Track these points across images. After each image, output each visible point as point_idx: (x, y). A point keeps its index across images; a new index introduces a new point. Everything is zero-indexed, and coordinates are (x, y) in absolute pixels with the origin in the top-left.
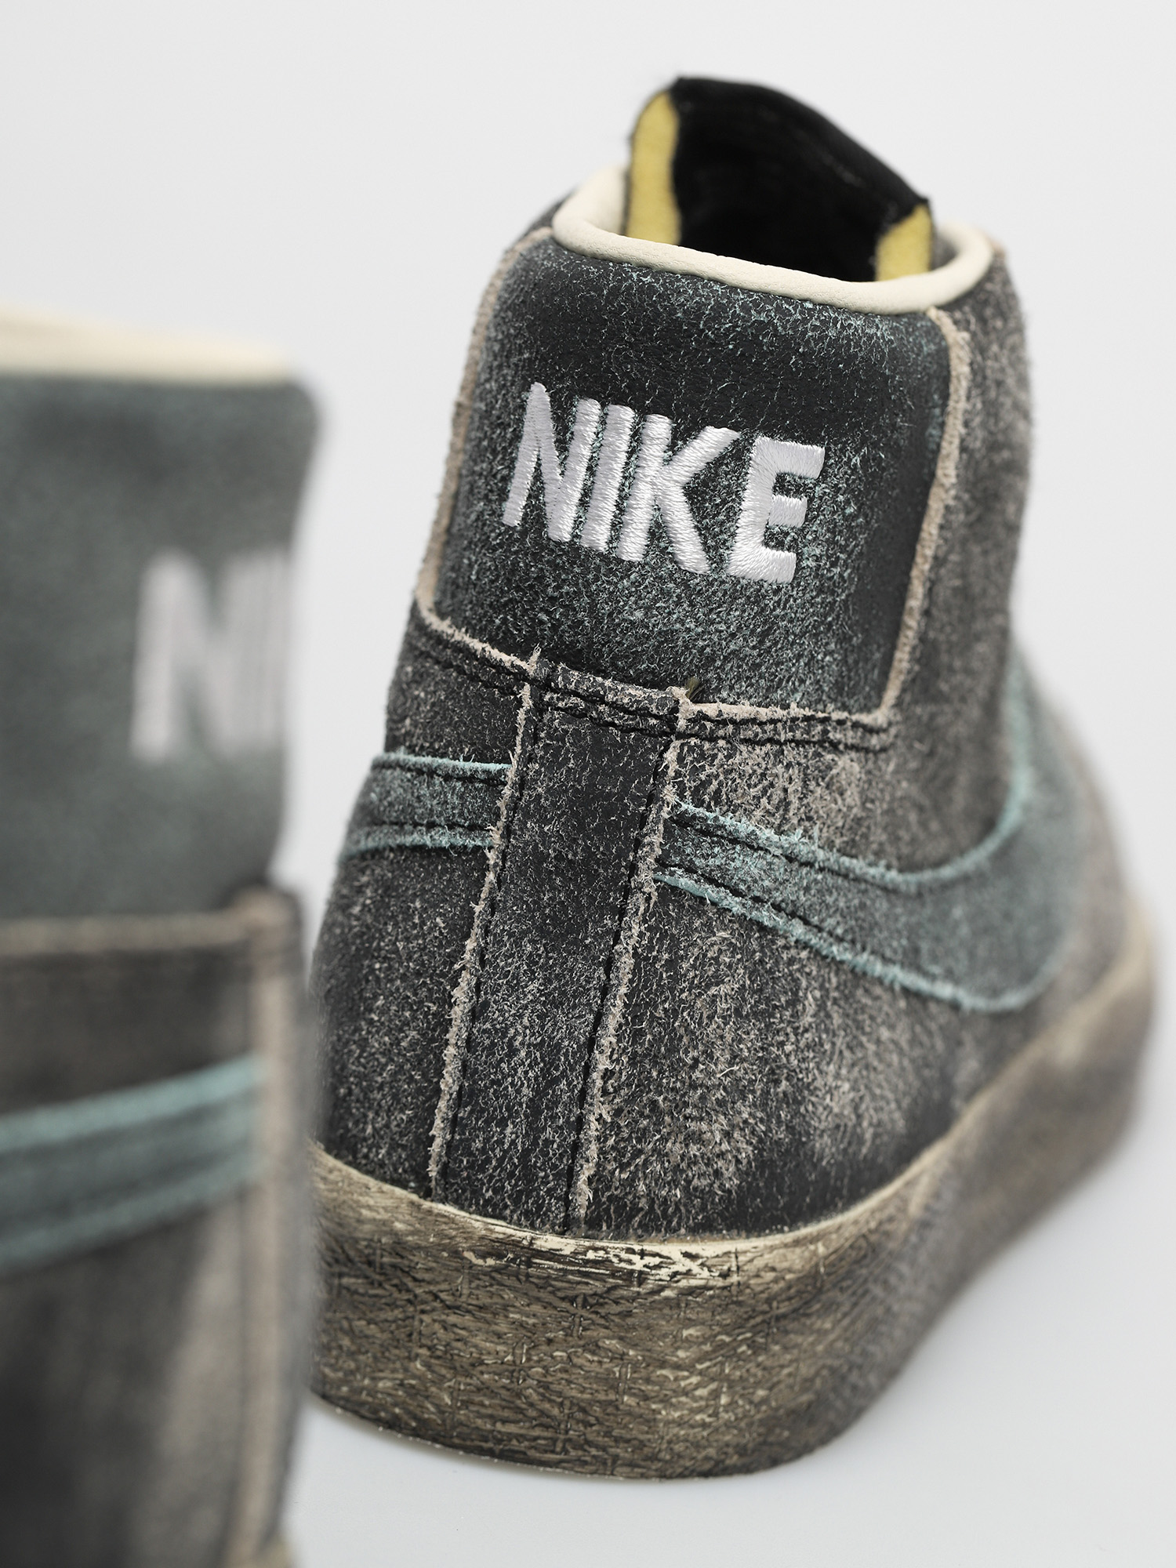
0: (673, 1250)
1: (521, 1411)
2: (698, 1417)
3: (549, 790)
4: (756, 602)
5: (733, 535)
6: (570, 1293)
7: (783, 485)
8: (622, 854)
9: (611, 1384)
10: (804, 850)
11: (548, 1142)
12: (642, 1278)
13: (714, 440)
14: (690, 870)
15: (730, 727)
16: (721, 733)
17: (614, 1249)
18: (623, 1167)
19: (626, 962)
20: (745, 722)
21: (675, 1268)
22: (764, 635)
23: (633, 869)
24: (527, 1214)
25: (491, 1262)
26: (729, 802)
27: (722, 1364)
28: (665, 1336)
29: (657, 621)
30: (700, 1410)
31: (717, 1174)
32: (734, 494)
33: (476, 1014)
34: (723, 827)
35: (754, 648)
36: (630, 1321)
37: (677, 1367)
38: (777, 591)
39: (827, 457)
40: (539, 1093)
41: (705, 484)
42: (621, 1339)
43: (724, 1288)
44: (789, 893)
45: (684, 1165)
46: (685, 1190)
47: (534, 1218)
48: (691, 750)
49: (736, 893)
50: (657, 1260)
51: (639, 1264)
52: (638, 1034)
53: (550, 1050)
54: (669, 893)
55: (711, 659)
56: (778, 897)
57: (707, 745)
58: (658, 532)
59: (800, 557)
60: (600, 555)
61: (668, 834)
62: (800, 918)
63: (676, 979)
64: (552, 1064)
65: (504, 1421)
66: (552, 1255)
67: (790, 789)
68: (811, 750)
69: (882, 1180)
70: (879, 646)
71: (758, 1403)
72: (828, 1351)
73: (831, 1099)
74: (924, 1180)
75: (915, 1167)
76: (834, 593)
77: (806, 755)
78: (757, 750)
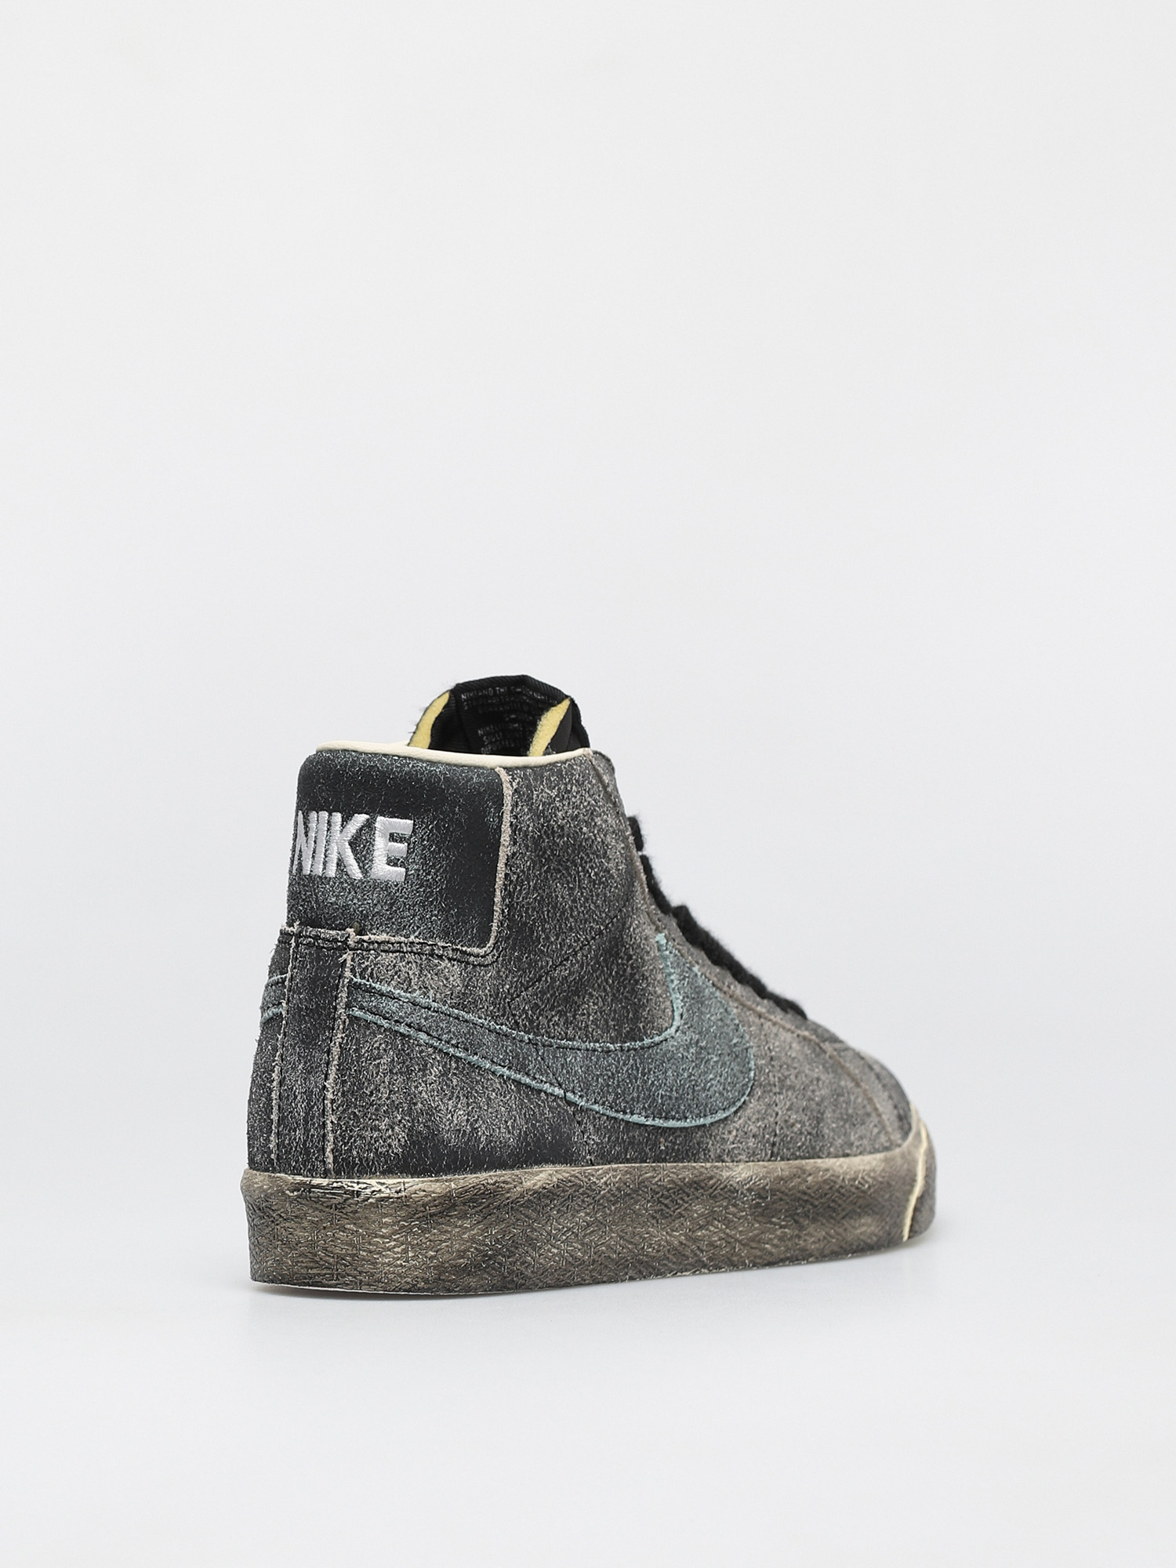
0: (373, 1182)
1: (317, 1262)
2: (398, 1262)
3: (301, 979)
4: (386, 890)
5: (371, 861)
6: (329, 1204)
7: (393, 838)
8: (330, 1003)
9: (351, 1244)
10: (423, 1001)
11: (313, 1136)
12: (358, 1194)
13: (360, 819)
14: (361, 1008)
15: (376, 945)
16: (371, 947)
17: (346, 1182)
18: (345, 1144)
19: (336, 1051)
20: (382, 942)
21: (373, 1189)
22: (392, 905)
23: (335, 1008)
24: (309, 1170)
25: (295, 1193)
26: (378, 978)
27: (406, 1236)
28: (374, 1222)
29: (341, 902)
30: (398, 1259)
31: (390, 1146)
32: (371, 843)
33: (281, 1083)
34: (374, 988)
35: (387, 910)
36: (357, 1215)
37: (383, 1237)
38: (396, 886)
39: (414, 825)
40: (307, 1114)
41: (356, 839)
42: (355, 1224)
43: (398, 1198)
44: (414, 1019)
45: (373, 1141)
46: (376, 1153)
47: (312, 1173)
48: (358, 955)
49: (385, 1018)
50: (365, 1186)
51: (356, 1187)
52: (344, 1082)
53: (309, 1093)
54: (354, 1019)
55: (367, 916)
56: (408, 1020)
57: (364, 953)
58: (340, 863)
59: (407, 869)
60: (319, 877)
61: (350, 993)
63: (360, 1057)
64: (311, 1100)
65: (312, 1268)
66: (318, 1186)
67: (411, 973)
68: (424, 957)
69: (503, 1165)
70: (474, 918)
71: (432, 1258)
72: (473, 1240)
73: (452, 1116)
74: (541, 1175)
75: (536, 1169)
76: (430, 888)
77: (421, 959)
78: (391, 954)
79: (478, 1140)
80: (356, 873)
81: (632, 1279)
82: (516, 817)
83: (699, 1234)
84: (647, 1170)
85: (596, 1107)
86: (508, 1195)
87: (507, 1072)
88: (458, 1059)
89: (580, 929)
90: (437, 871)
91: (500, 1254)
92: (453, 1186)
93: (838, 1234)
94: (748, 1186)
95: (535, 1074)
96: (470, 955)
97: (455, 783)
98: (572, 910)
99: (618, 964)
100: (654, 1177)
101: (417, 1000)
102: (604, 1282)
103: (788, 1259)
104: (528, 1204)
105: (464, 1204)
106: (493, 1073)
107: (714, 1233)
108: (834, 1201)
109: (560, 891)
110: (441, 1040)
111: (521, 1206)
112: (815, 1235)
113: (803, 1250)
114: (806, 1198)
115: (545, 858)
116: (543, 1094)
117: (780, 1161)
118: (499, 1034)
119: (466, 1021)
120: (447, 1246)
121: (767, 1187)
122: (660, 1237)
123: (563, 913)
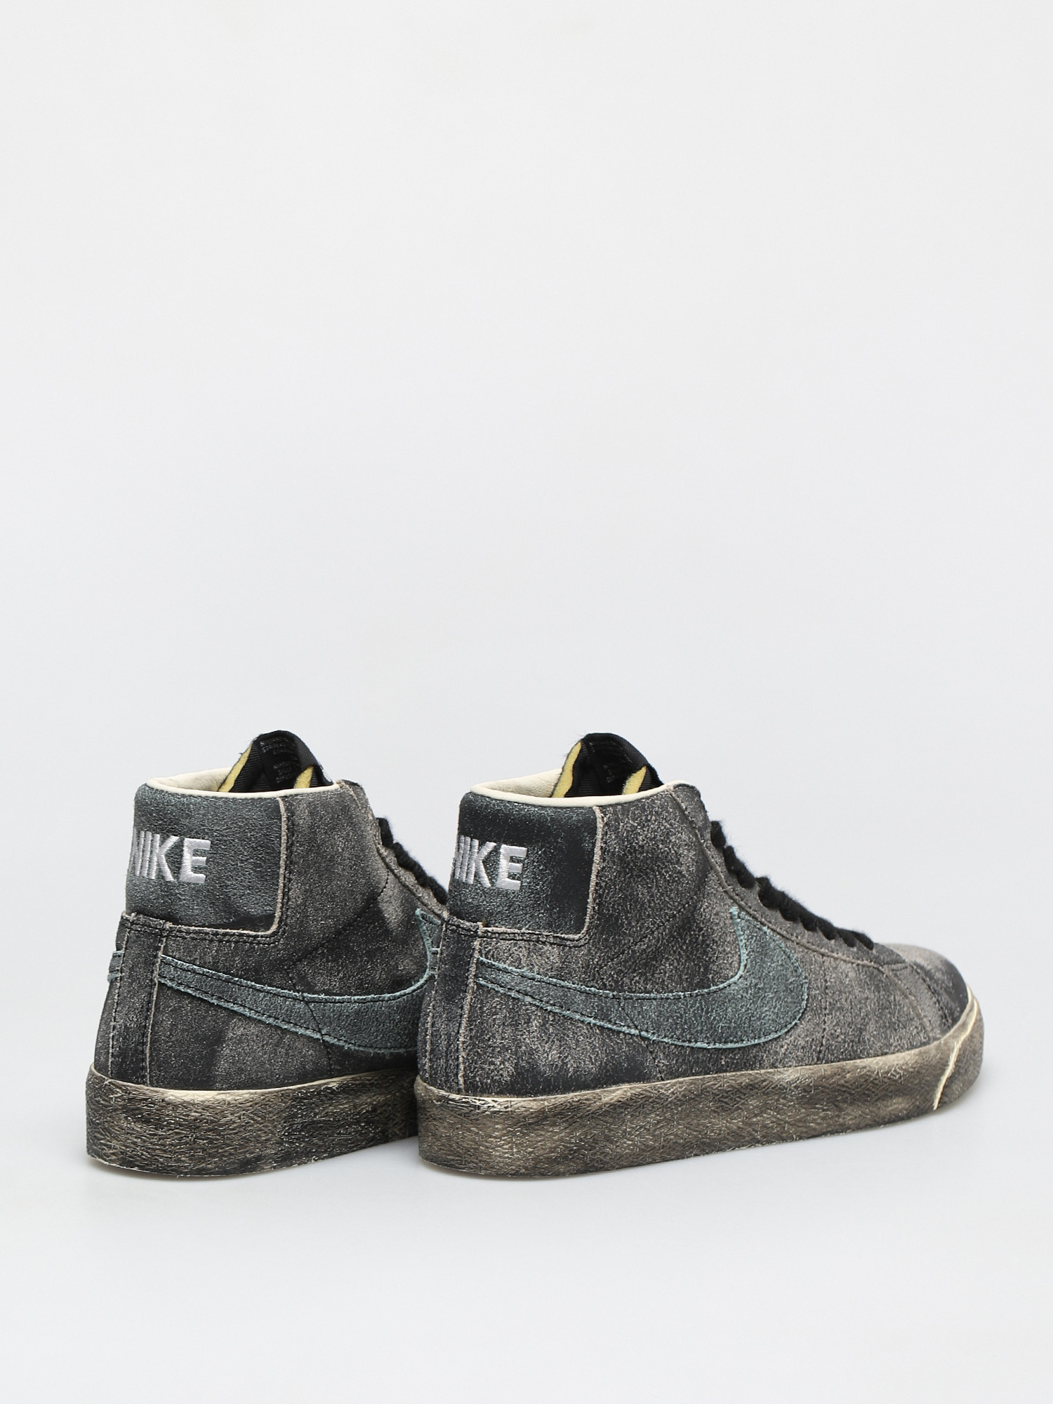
0: (489, 1099)
1: (452, 1151)
2: (506, 1155)
3: (447, 955)
4: (506, 896)
5: (497, 875)
6: (460, 1112)
7: (512, 859)
8: (464, 974)
9: (474, 1141)
10: (530, 974)
11: (451, 1065)
12: (479, 1107)
13: (491, 845)
14: (485, 979)
15: (497, 935)
16: (494, 936)
17: (471, 1099)
18: (472, 1072)
19: (466, 1007)
20: (502, 933)
21: (489, 1105)
22: (510, 906)
23: (467, 978)
24: (448, 1088)
25: (439, 1103)
26: (497, 958)
27: (512, 1138)
28: (490, 1127)
29: (475, 903)
30: (506, 1153)
31: (502, 1075)
32: (496, 862)
33: (433, 1025)
34: (494, 965)
35: (506, 910)
36: (478, 1122)
37: (495, 1138)
38: (513, 893)
39: (528, 851)
40: (447, 1049)
41: (487, 859)
42: (477, 1128)
43: (506, 1112)
44: (522, 987)
45: (490, 1072)
46: (492, 1080)
47: (450, 1089)
48: (484, 941)
49: (501, 987)
50: (483, 1102)
51: (478, 1103)
52: (471, 1030)
53: (448, 1035)
54: (480, 986)
55: (492, 914)
56: (517, 988)
57: (489, 940)
59: (522, 882)
60: (463, 883)
61: (477, 968)
62: (530, 996)
63: (483, 1012)
64: (450, 1040)
65: (449, 1155)
66: (453, 1100)
67: (521, 954)
68: (532, 943)
69: (587, 1087)
70: (572, 913)
71: (530, 1153)
72: (561, 1140)
73: (548, 1055)
74: (618, 1092)
75: (614, 1088)
76: (538, 894)
77: (529, 945)
78: (507, 942)
79: (567, 1071)
80: (486, 881)
81: (696, 1155)
82: (605, 843)
83: (755, 1120)
84: (709, 1079)
85: (666, 1040)
86: (589, 1108)
87: (593, 1021)
88: (555, 1014)
89: (657, 915)
90: (544, 882)
91: (583, 1149)
92: (546, 1104)
93: (871, 1112)
94: (795, 1084)
95: (615, 1021)
96: (567, 940)
97: (559, 821)
98: (650, 902)
99: (691, 935)
100: (715, 1084)
101: (525, 974)
102: (673, 1160)
103: (829, 1132)
104: (606, 1113)
105: (555, 1116)
106: (583, 1022)
107: (768, 1118)
108: (868, 1090)
109: (641, 891)
110: (542, 1001)
111: (600, 1115)
112: (852, 1114)
113: (842, 1125)
114: (844, 1089)
115: (629, 869)
116: (621, 1034)
117: (825, 1063)
118: (588, 993)
119: (563, 987)
120: (542, 1145)
121: (811, 1084)
122: (720, 1124)
123: (642, 905)
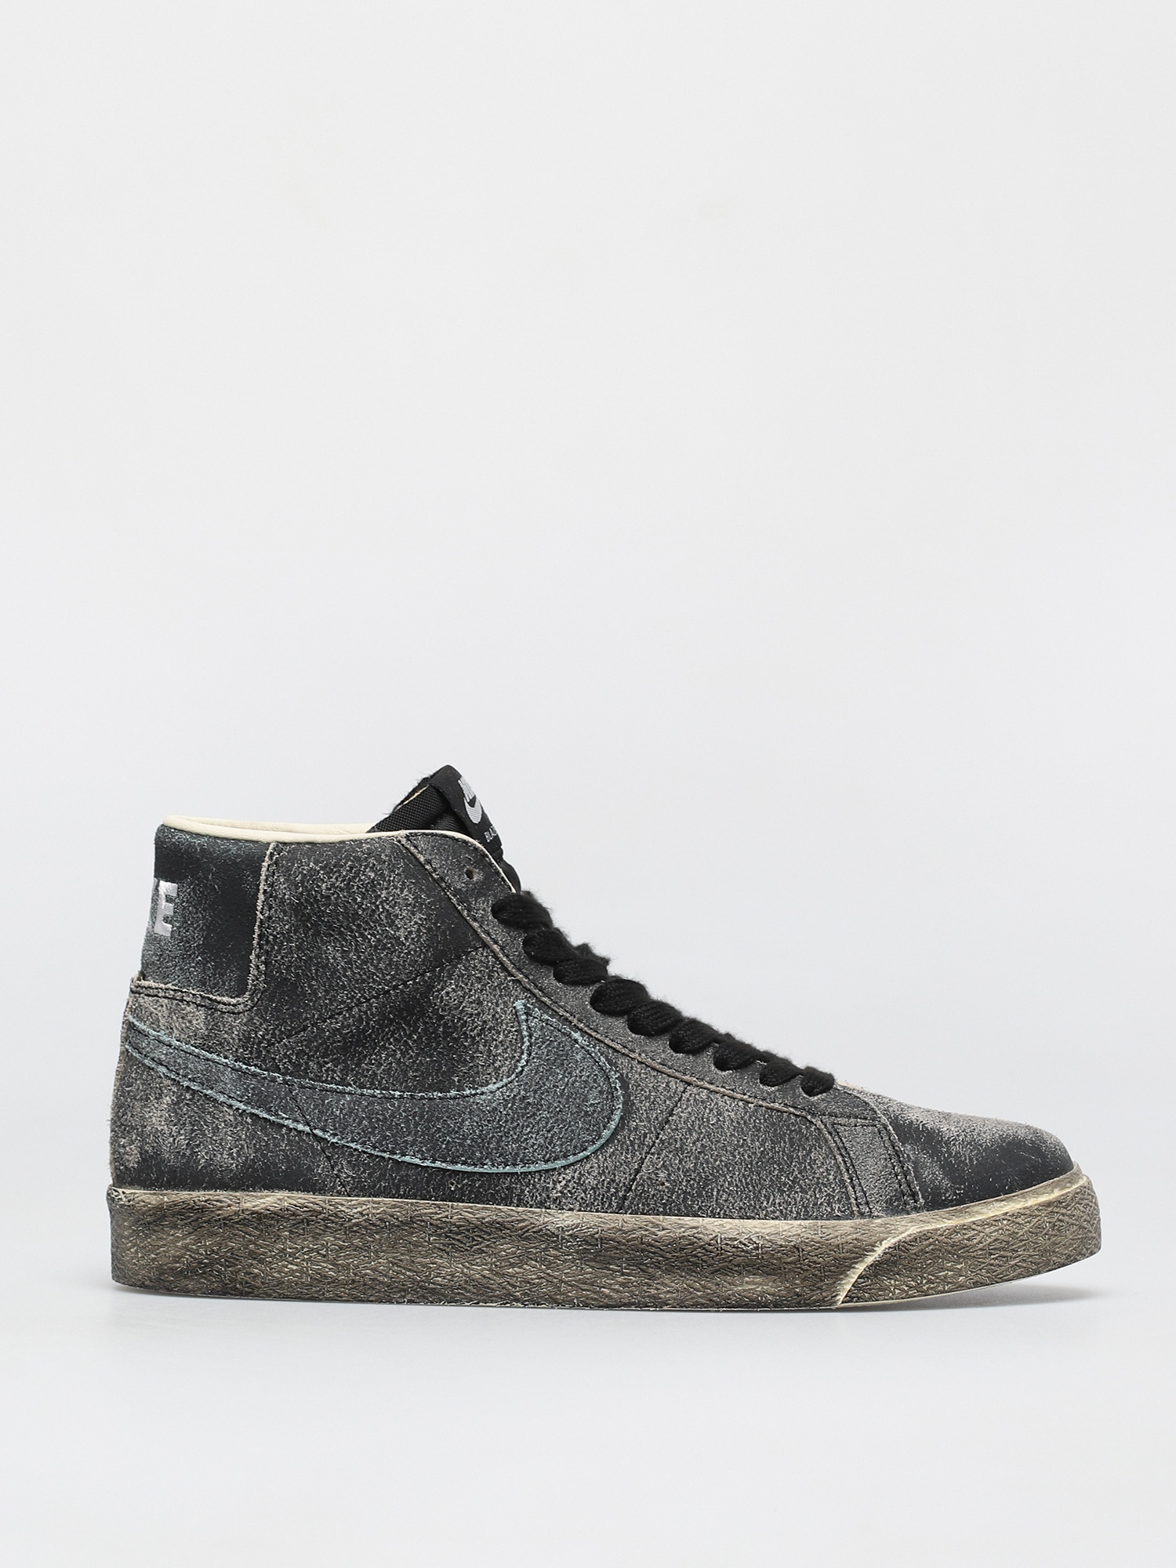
2: (134, 1261)
4: (160, 943)
10: (166, 1039)
12: (114, 1200)
15: (145, 989)
16: (142, 991)
20: (147, 987)
22: (161, 956)
26: (140, 1017)
28: (120, 1225)
31: (129, 1161)
35: (158, 961)
38: (164, 940)
39: (178, 888)
45: (122, 1156)
46: (124, 1166)
48: (135, 997)
54: (126, 1052)
55: (148, 965)
59: (173, 926)
62: (166, 1066)
63: (124, 1084)
67: (160, 1014)
68: (175, 1002)
69: (224, 1186)
70: (232, 971)
71: (153, 1260)
72: (186, 1247)
73: (174, 1140)
74: (267, 1199)
75: (265, 1192)
76: (189, 943)
77: (172, 1003)
78: (150, 998)
79: (197, 1163)
81: (410, 1302)
82: (271, 885)
83: (510, 1270)
84: (426, 1208)
85: (353, 1145)
86: (220, 1212)
87: (243, 1107)
88: (194, 1092)
89: (356, 988)
90: (195, 929)
91: (218, 1263)
92: (166, 1199)
93: (704, 1287)
94: (571, 1232)
95: (277, 1111)
96: (219, 1003)
97: (211, 853)
98: (345, 970)
99: (425, 1023)
100: (436, 1213)
101: (161, 1038)
102: (372, 1301)
103: (634, 1304)
104: (244, 1222)
105: (174, 1216)
106: (230, 1106)
107: (531, 1270)
108: (695, 1256)
109: (332, 952)
110: (179, 1074)
111: (237, 1223)
112: (669, 1285)
113: (654, 1297)
114: (653, 1250)
115: (311, 924)
116: (284, 1130)
117: (630, 1214)
118: (245, 1073)
119: (208, 1060)
120: (164, 1251)
121: (596, 1236)
122: (450, 1268)
123: (333, 973)
